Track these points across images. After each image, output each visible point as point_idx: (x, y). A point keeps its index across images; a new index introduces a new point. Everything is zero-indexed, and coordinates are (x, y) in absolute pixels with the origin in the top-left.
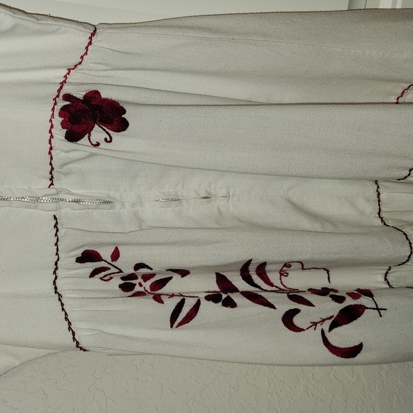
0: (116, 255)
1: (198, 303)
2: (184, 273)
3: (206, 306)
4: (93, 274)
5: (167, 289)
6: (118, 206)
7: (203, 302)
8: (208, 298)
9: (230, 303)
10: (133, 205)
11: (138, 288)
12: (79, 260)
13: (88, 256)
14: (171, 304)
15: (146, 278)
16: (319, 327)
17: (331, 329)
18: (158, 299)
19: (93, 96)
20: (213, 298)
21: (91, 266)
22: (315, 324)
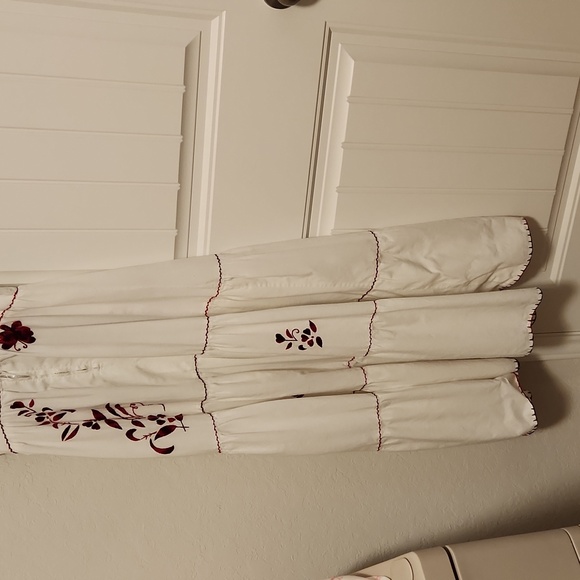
0: (32, 404)
1: (78, 428)
2: (72, 411)
3: (83, 429)
4: (20, 414)
5: (62, 420)
6: (33, 377)
7: (81, 427)
8: (84, 425)
9: (97, 427)
10: (42, 376)
11: (46, 420)
12: (12, 407)
13: (17, 405)
14: (62, 429)
15: (50, 414)
16: (149, 438)
17: (156, 438)
18: (55, 426)
19: (17, 324)
20: (88, 424)
21: (18, 410)
22: (146, 436)
